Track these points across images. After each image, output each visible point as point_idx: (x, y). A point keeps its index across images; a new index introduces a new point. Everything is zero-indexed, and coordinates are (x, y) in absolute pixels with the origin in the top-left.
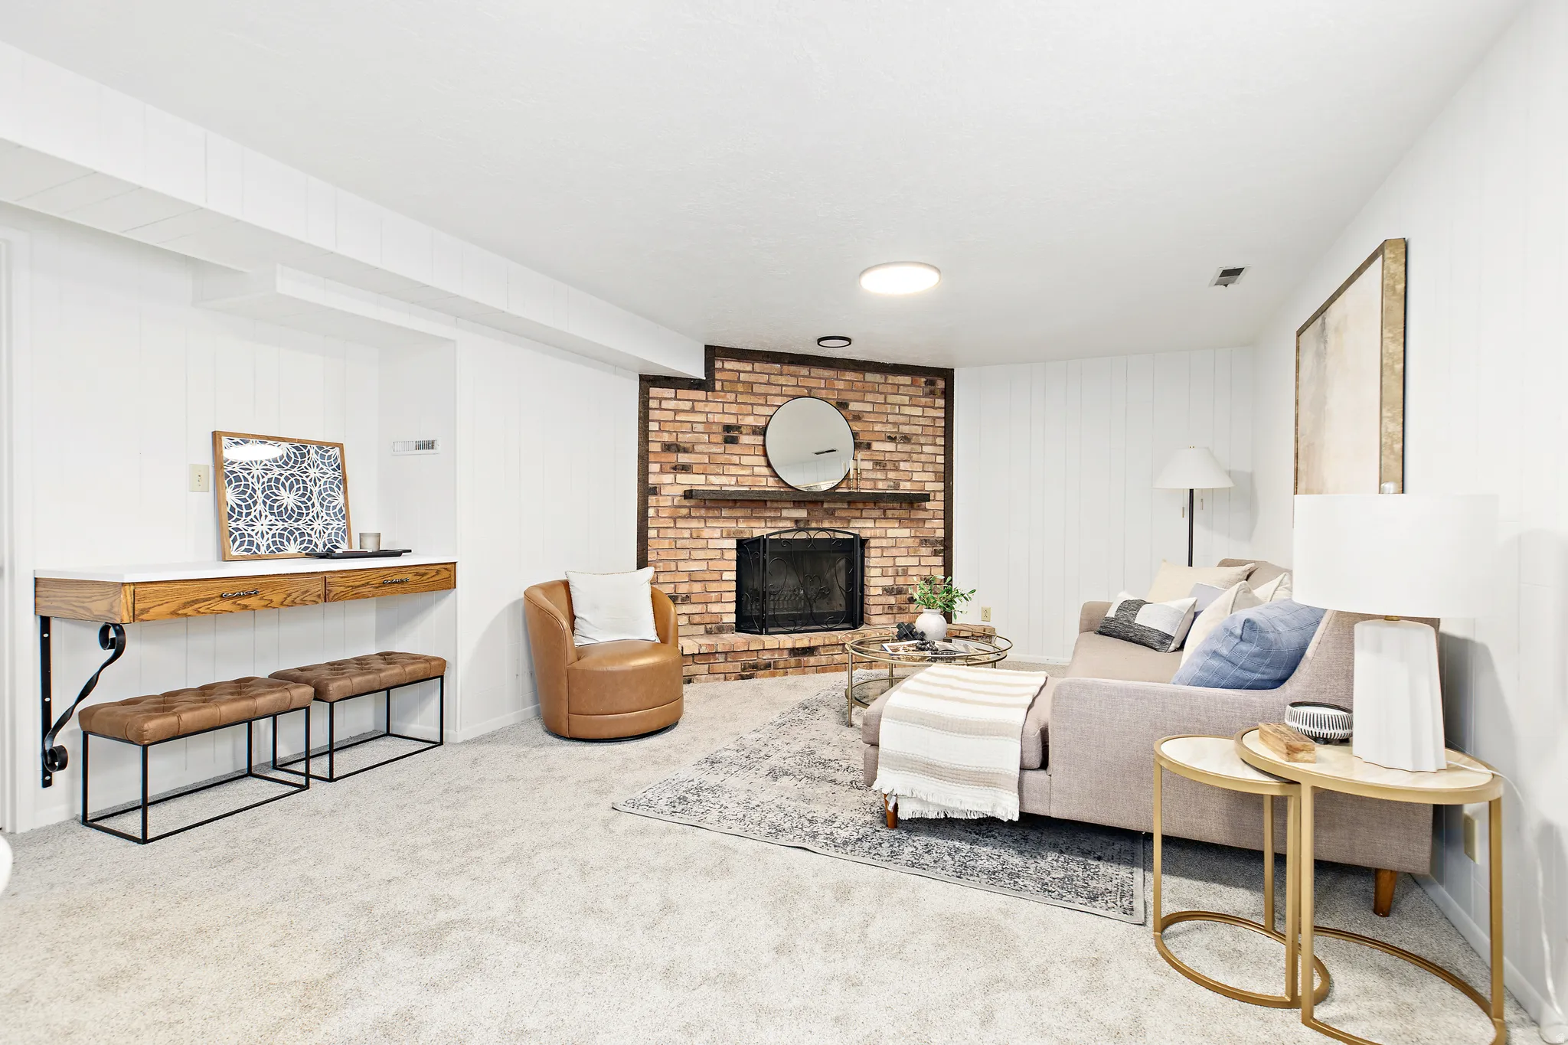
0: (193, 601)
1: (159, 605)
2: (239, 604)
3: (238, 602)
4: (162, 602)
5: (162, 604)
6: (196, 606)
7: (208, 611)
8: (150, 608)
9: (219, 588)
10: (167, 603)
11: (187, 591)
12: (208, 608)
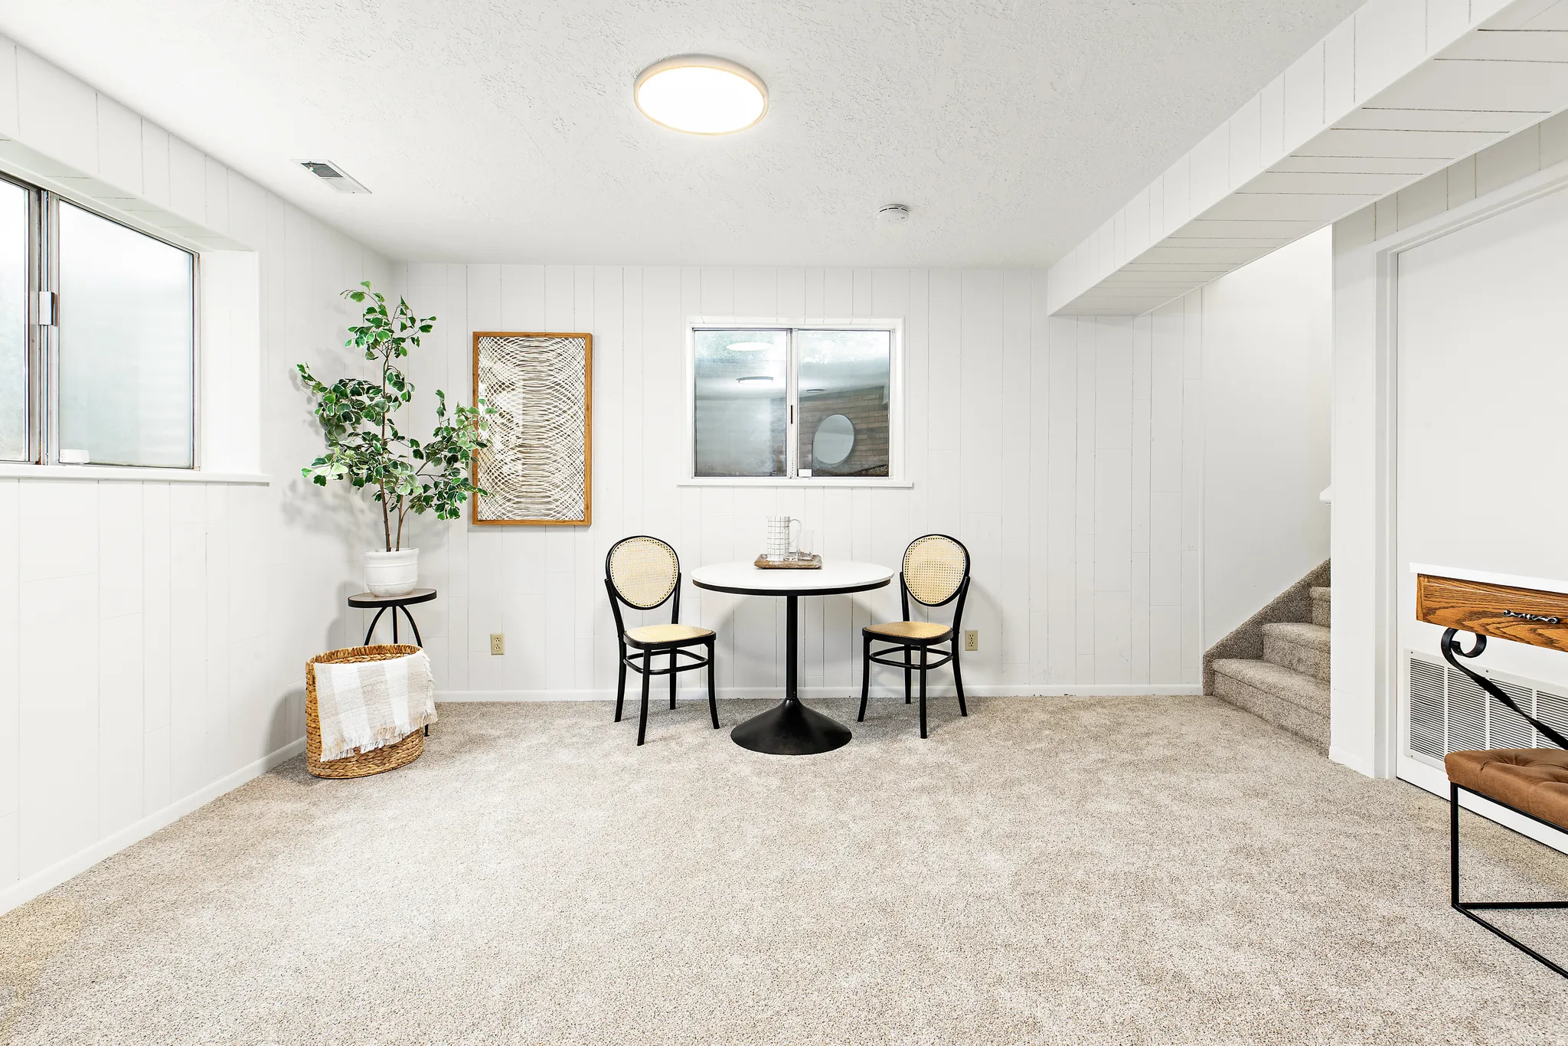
0: (1480, 613)
1: (1444, 608)
2: (1540, 635)
3: (1540, 631)
4: (1446, 605)
5: (1447, 608)
6: (1484, 620)
7: (1497, 632)
8: (1436, 609)
9: (1511, 601)
10: (1453, 607)
11: (1474, 596)
12: (1498, 628)
